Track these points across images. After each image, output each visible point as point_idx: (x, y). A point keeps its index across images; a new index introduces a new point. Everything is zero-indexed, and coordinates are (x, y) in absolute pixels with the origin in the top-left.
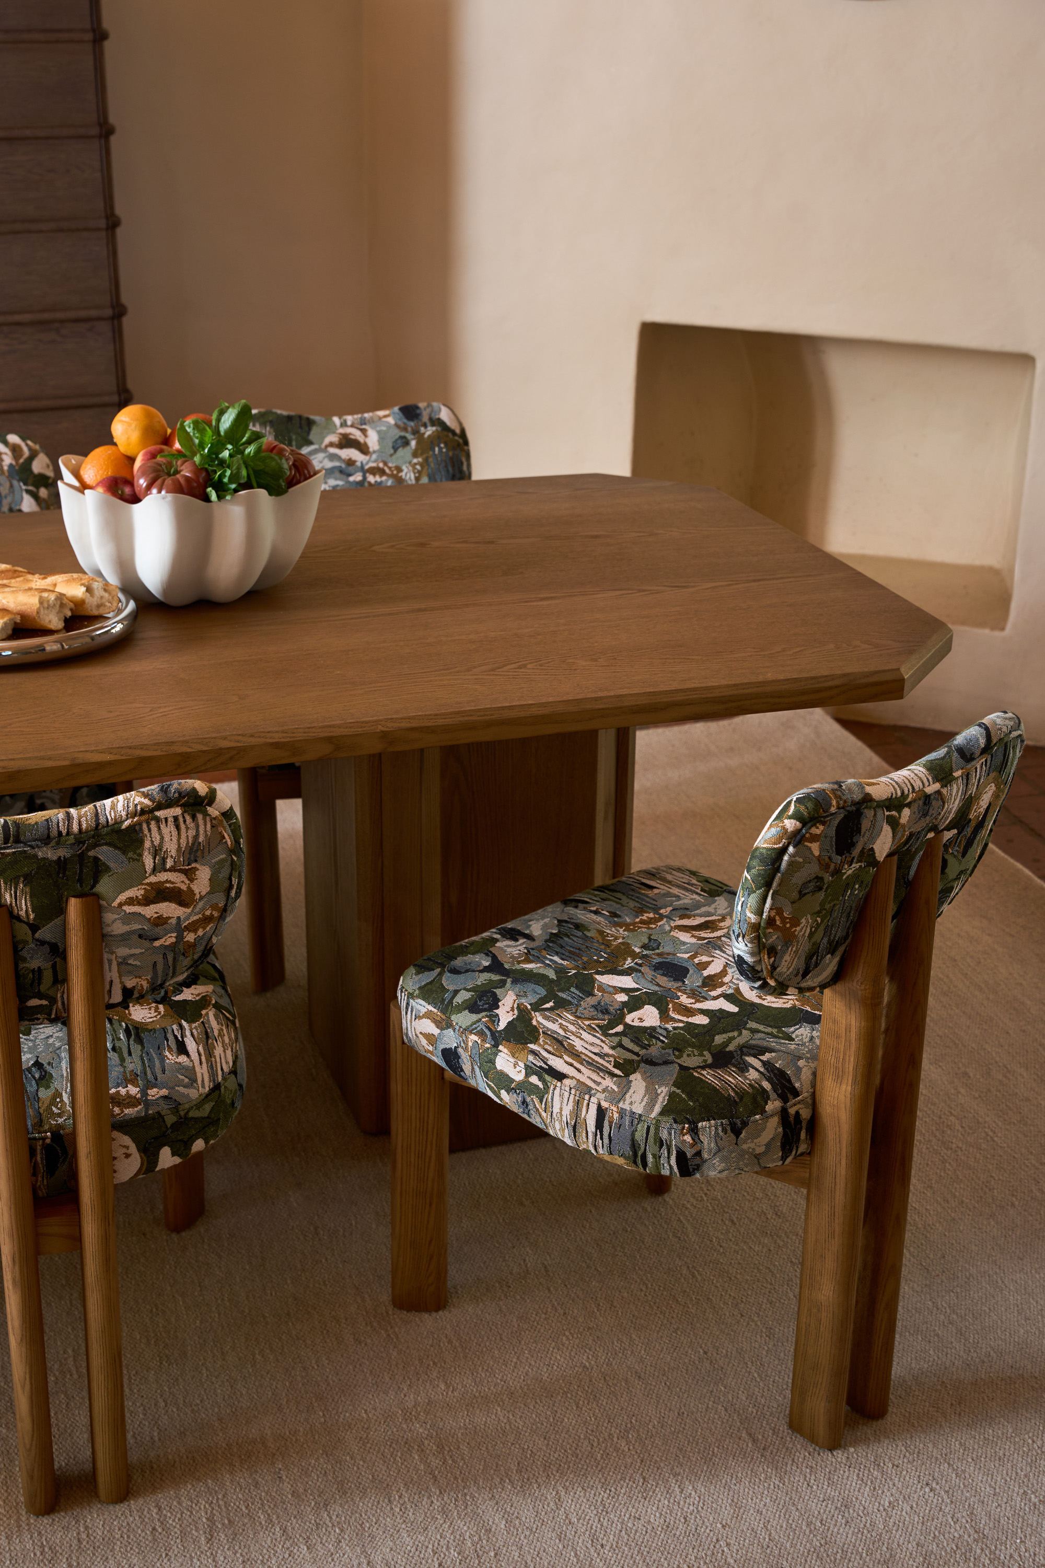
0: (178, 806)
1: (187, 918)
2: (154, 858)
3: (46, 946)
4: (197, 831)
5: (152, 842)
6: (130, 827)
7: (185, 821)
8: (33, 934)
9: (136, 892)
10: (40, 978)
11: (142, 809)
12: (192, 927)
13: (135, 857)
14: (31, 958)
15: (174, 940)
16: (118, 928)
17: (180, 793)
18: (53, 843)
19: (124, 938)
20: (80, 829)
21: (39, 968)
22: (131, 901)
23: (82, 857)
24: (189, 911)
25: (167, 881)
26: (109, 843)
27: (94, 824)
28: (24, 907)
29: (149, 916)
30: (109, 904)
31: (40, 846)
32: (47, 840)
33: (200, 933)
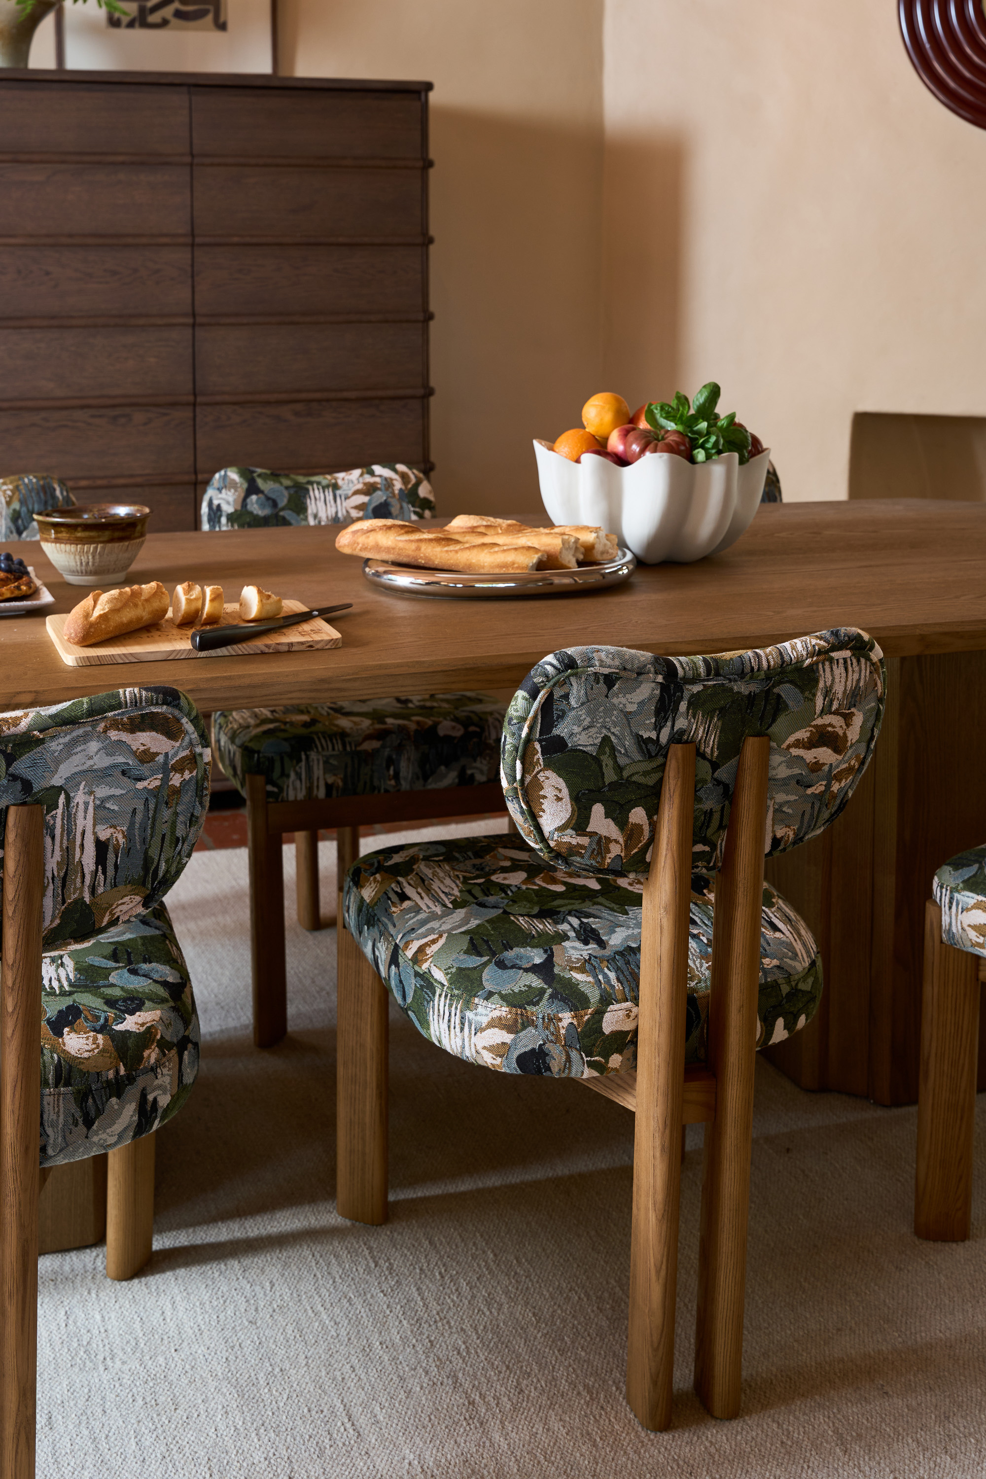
0: (847, 648)
1: (837, 766)
2: (824, 700)
3: (721, 786)
4: (859, 675)
5: (825, 682)
6: (811, 665)
7: (852, 664)
8: (713, 773)
9: (803, 734)
10: (710, 821)
11: (819, 649)
13: (810, 696)
14: (706, 799)
15: (823, 788)
17: (849, 638)
18: (746, 677)
19: (785, 782)
20: (769, 666)
21: (711, 809)
22: (798, 744)
24: (840, 757)
25: (830, 725)
26: (791, 682)
27: (780, 662)
28: (711, 743)
29: (808, 761)
30: (779, 746)
31: (735, 681)
32: (742, 675)
33: (843, 783)
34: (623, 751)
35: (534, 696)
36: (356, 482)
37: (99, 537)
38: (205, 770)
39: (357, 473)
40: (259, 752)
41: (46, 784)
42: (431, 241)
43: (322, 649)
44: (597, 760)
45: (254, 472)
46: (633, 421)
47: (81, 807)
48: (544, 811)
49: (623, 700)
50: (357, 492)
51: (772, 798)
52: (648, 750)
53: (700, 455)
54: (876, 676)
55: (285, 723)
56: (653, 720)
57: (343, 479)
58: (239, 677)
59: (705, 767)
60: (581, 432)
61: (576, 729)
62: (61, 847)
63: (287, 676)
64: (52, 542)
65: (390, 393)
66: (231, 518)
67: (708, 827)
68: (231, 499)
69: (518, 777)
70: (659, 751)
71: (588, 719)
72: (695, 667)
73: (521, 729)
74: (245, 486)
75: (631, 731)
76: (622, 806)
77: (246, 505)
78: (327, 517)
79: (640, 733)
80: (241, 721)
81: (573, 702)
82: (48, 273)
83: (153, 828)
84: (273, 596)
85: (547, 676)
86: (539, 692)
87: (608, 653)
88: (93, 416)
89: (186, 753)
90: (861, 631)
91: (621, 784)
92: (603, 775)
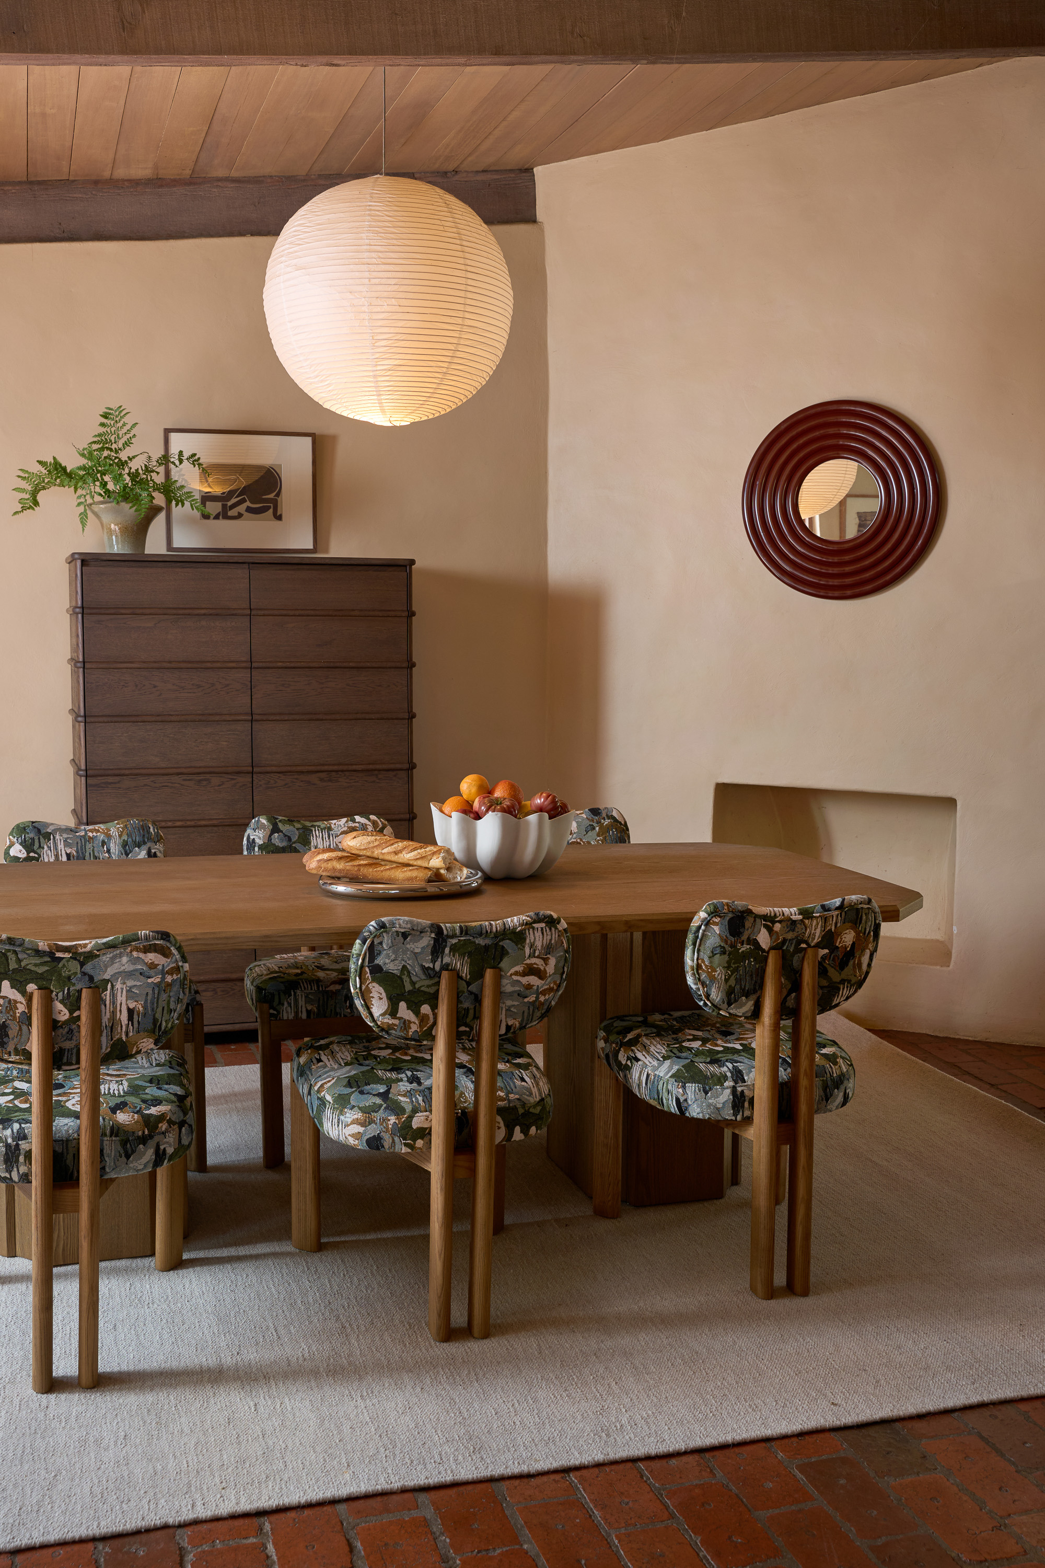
0: (543, 922)
1: (542, 987)
2: (531, 949)
3: (473, 995)
4: (552, 937)
5: (530, 940)
6: (521, 931)
7: (546, 931)
8: (468, 987)
9: (519, 968)
10: (466, 1014)
11: (526, 922)
12: (544, 993)
13: (521, 947)
14: (465, 1001)
15: (534, 999)
16: (509, 989)
17: (545, 916)
18: (484, 936)
19: (511, 994)
20: (497, 930)
21: (468, 1007)
22: (516, 973)
23: (496, 944)
24: (543, 982)
25: (535, 964)
26: (510, 939)
27: (503, 928)
28: (465, 971)
29: (524, 983)
30: (506, 974)
31: (477, 938)
32: (481, 934)
33: (547, 997)
34: (414, 974)
35: (365, 942)
36: (342, 826)
38: (185, 975)
39: (345, 820)
40: (265, 990)
41: (101, 978)
44: (400, 978)
45: (278, 819)
47: (120, 990)
48: (373, 1004)
49: (413, 946)
51: (504, 1003)
52: (429, 973)
54: (562, 938)
56: (430, 957)
57: (335, 824)
59: (463, 984)
60: (459, 797)
61: (387, 961)
62: (110, 1010)
65: (384, 767)
66: (261, 847)
67: (467, 1017)
68: (261, 836)
69: (358, 986)
70: (435, 974)
71: (394, 956)
72: (454, 929)
73: (358, 960)
74: (270, 827)
75: (419, 962)
76: (416, 1003)
77: (270, 839)
79: (424, 964)
80: (260, 972)
81: (385, 946)
82: (155, 686)
83: (157, 1003)
85: (370, 932)
86: (367, 941)
87: (404, 920)
88: (184, 780)
89: (174, 965)
90: (552, 913)
91: (416, 992)
92: (404, 986)
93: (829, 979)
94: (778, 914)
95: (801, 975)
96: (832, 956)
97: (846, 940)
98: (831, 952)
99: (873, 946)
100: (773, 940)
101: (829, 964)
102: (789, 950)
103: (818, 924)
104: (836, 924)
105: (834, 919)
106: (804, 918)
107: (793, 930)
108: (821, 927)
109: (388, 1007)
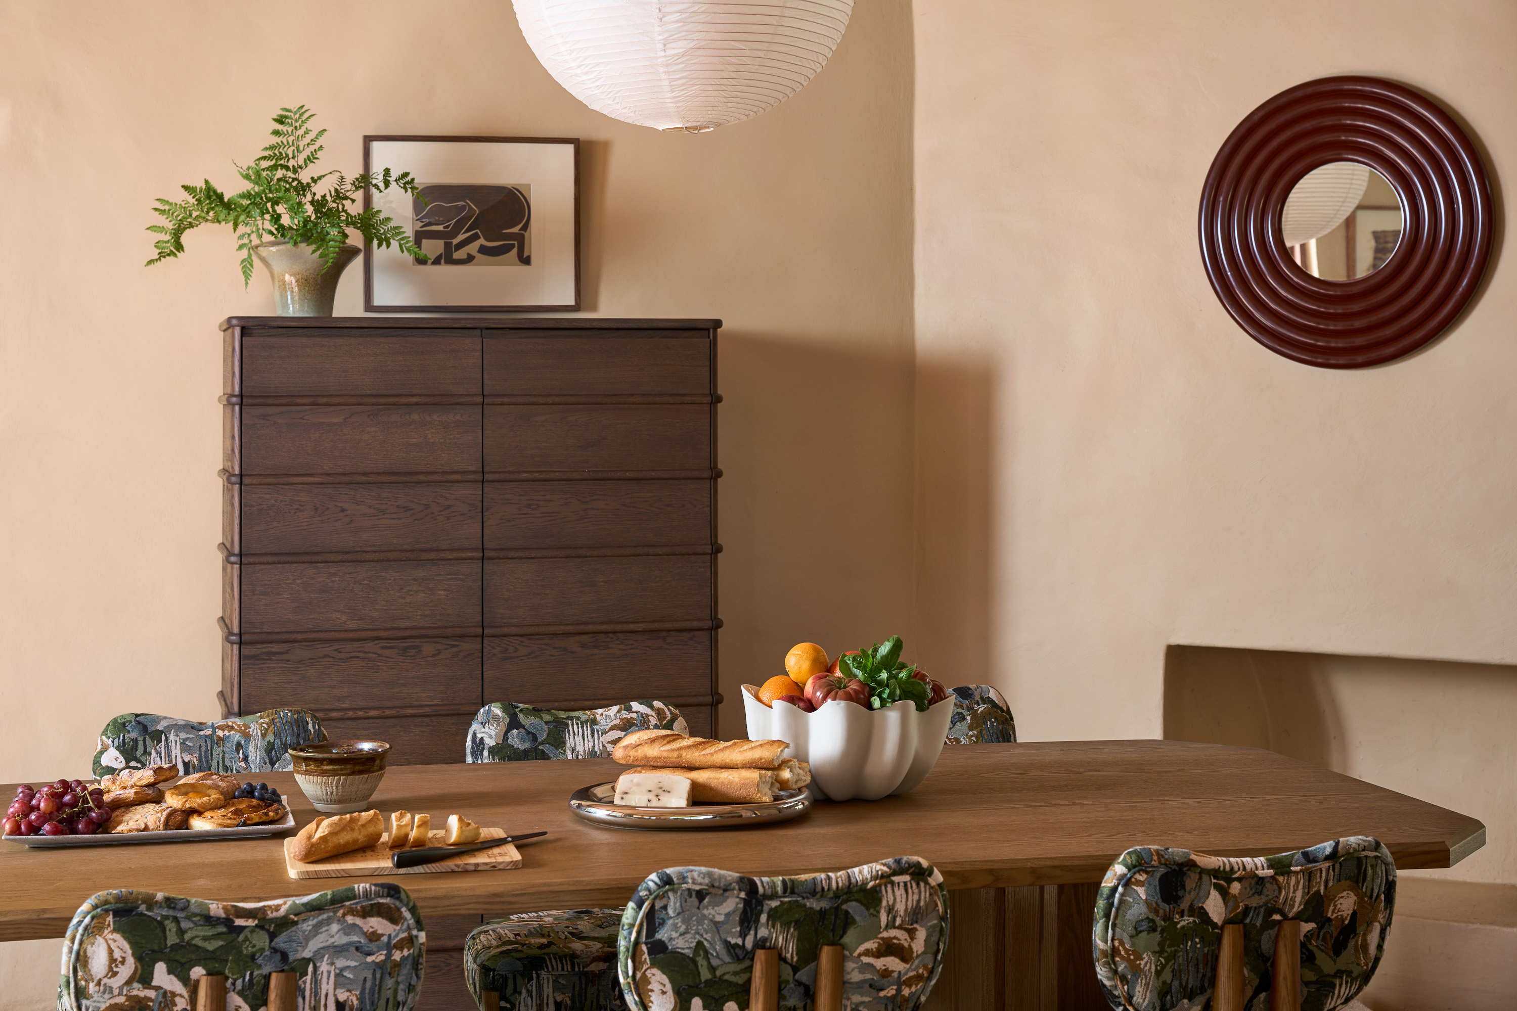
0: (907, 874)
1: (906, 974)
2: (888, 916)
3: (802, 987)
4: (920, 897)
5: (888, 901)
6: (874, 887)
7: (912, 887)
8: (794, 975)
9: (871, 945)
11: (882, 874)
12: (909, 983)
13: (875, 913)
14: (790, 997)
15: (894, 992)
16: (855, 976)
17: (909, 865)
18: (818, 896)
19: (859, 985)
20: (837, 887)
21: (795, 1006)
22: (867, 953)
23: (837, 909)
24: (907, 966)
25: (895, 938)
26: (857, 900)
27: (847, 884)
28: (791, 950)
29: (878, 968)
30: (851, 955)
31: (808, 898)
32: (813, 893)
33: (913, 989)
34: (715, 954)
35: (640, 906)
36: (613, 718)
37: (341, 770)
39: (615, 708)
40: (494, 970)
42: (719, 474)
43: (504, 870)
44: (693, 961)
45: (517, 707)
46: (830, 670)
48: (652, 1003)
49: (712, 912)
50: (613, 728)
51: (848, 999)
52: (736, 954)
53: (876, 703)
54: (936, 898)
55: (523, 945)
56: (738, 929)
57: (602, 715)
58: (426, 890)
59: (787, 971)
60: (783, 678)
61: (674, 935)
63: (466, 890)
64: (303, 774)
65: (677, 625)
66: (492, 751)
68: (493, 733)
69: (630, 973)
70: (746, 955)
71: (684, 928)
72: (773, 886)
73: (630, 933)
74: (508, 720)
75: (721, 938)
76: (717, 1000)
77: (508, 738)
78: (585, 751)
79: (729, 939)
80: (485, 943)
81: (671, 912)
82: (343, 510)
84: (473, 824)
85: (649, 890)
86: (643, 903)
87: (700, 873)
88: (383, 648)
89: (405, 935)
90: (921, 860)
91: (716, 982)
92: (699, 973)
93: (1319, 971)
94: (1236, 868)
95: (1274, 964)
96: (1322, 934)
97: (1343, 907)
98: (1320, 927)
99: (1384, 917)
100: (1230, 909)
101: (1317, 946)
102: (1255, 925)
103: (1298, 883)
104: (1326, 882)
105: (1324, 875)
106: (1276, 874)
107: (1260, 893)
108: (1304, 888)
109: (676, 1002)
